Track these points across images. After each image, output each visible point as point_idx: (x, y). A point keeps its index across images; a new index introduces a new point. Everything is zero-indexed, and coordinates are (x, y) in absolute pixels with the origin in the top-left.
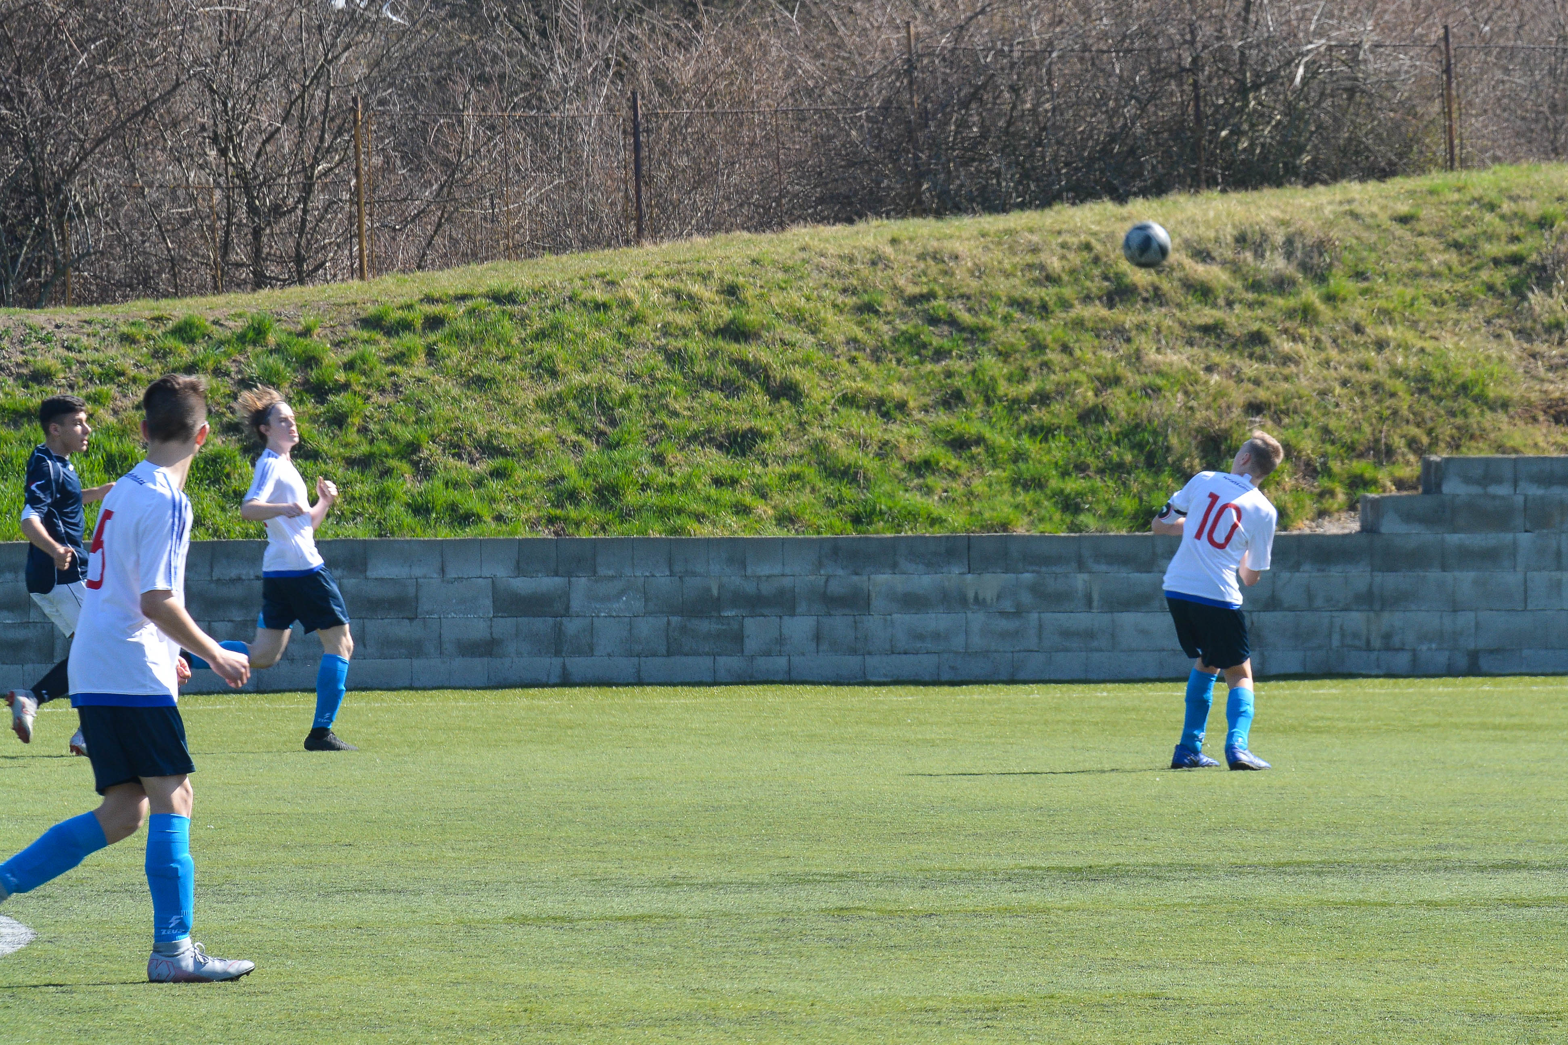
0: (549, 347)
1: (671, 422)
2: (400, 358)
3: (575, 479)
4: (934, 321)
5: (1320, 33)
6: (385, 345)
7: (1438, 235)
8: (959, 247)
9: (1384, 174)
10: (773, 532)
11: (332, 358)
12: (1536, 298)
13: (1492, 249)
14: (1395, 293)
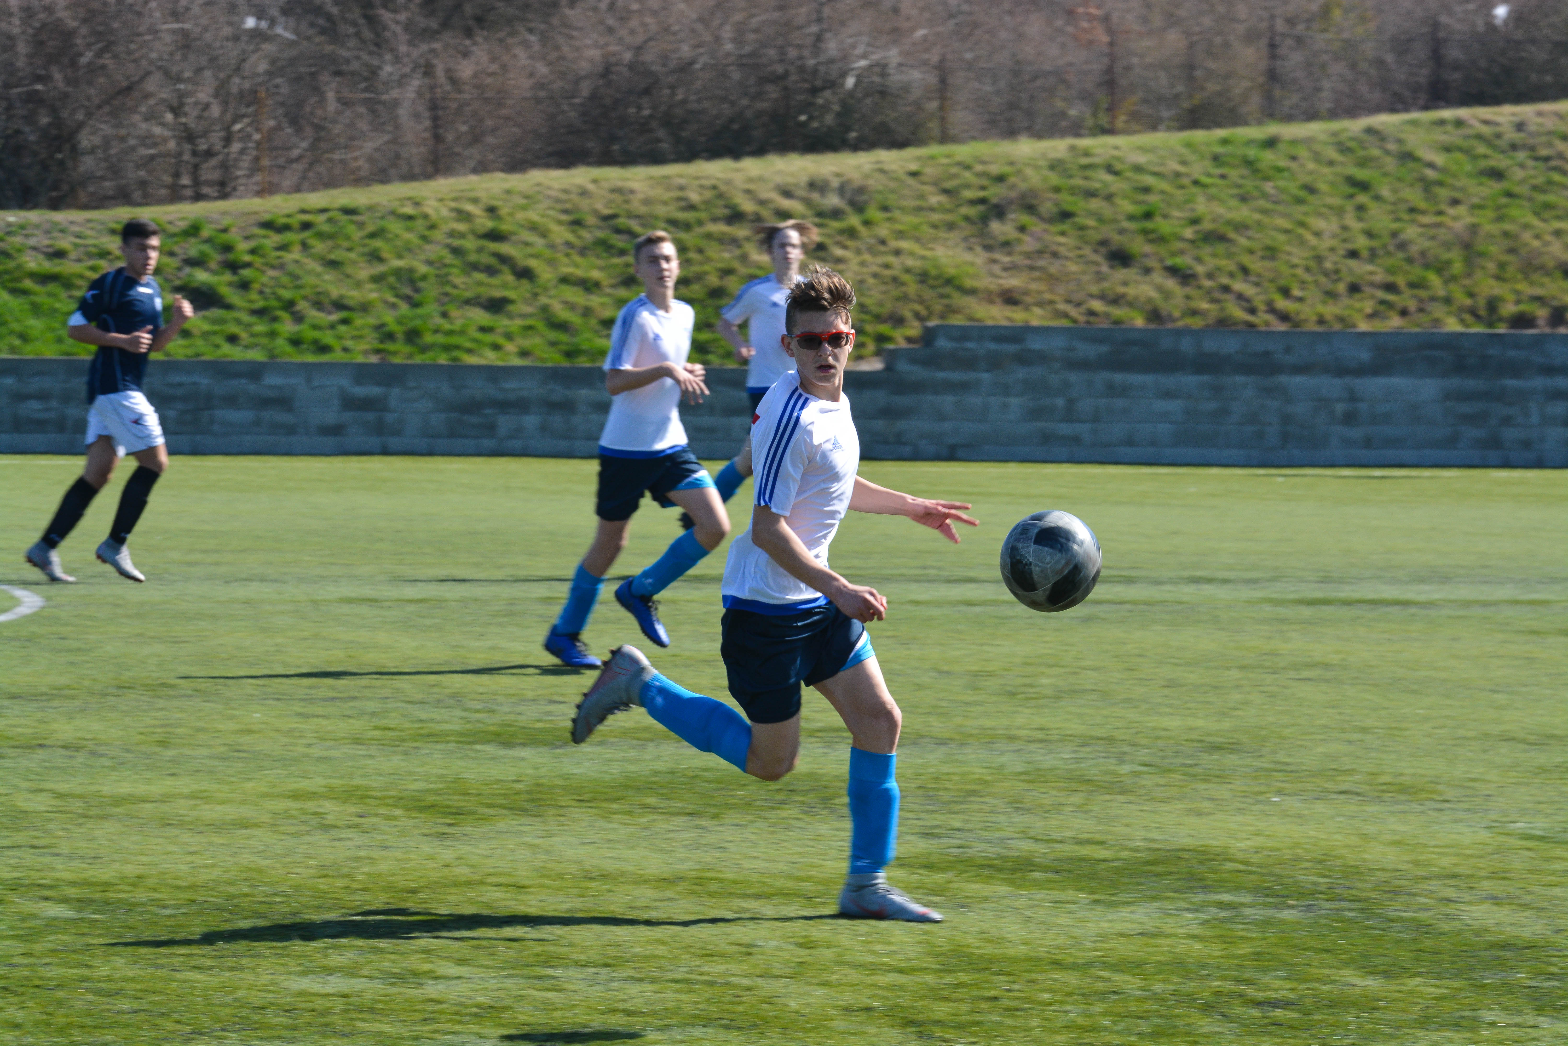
0: (377, 243)
1: (454, 292)
2: (284, 247)
3: (393, 327)
4: (618, 231)
5: (864, 56)
6: (275, 239)
7: (935, 184)
8: (635, 185)
9: (900, 145)
10: (517, 362)
11: (242, 246)
12: (995, 226)
13: (969, 194)
14: (908, 220)
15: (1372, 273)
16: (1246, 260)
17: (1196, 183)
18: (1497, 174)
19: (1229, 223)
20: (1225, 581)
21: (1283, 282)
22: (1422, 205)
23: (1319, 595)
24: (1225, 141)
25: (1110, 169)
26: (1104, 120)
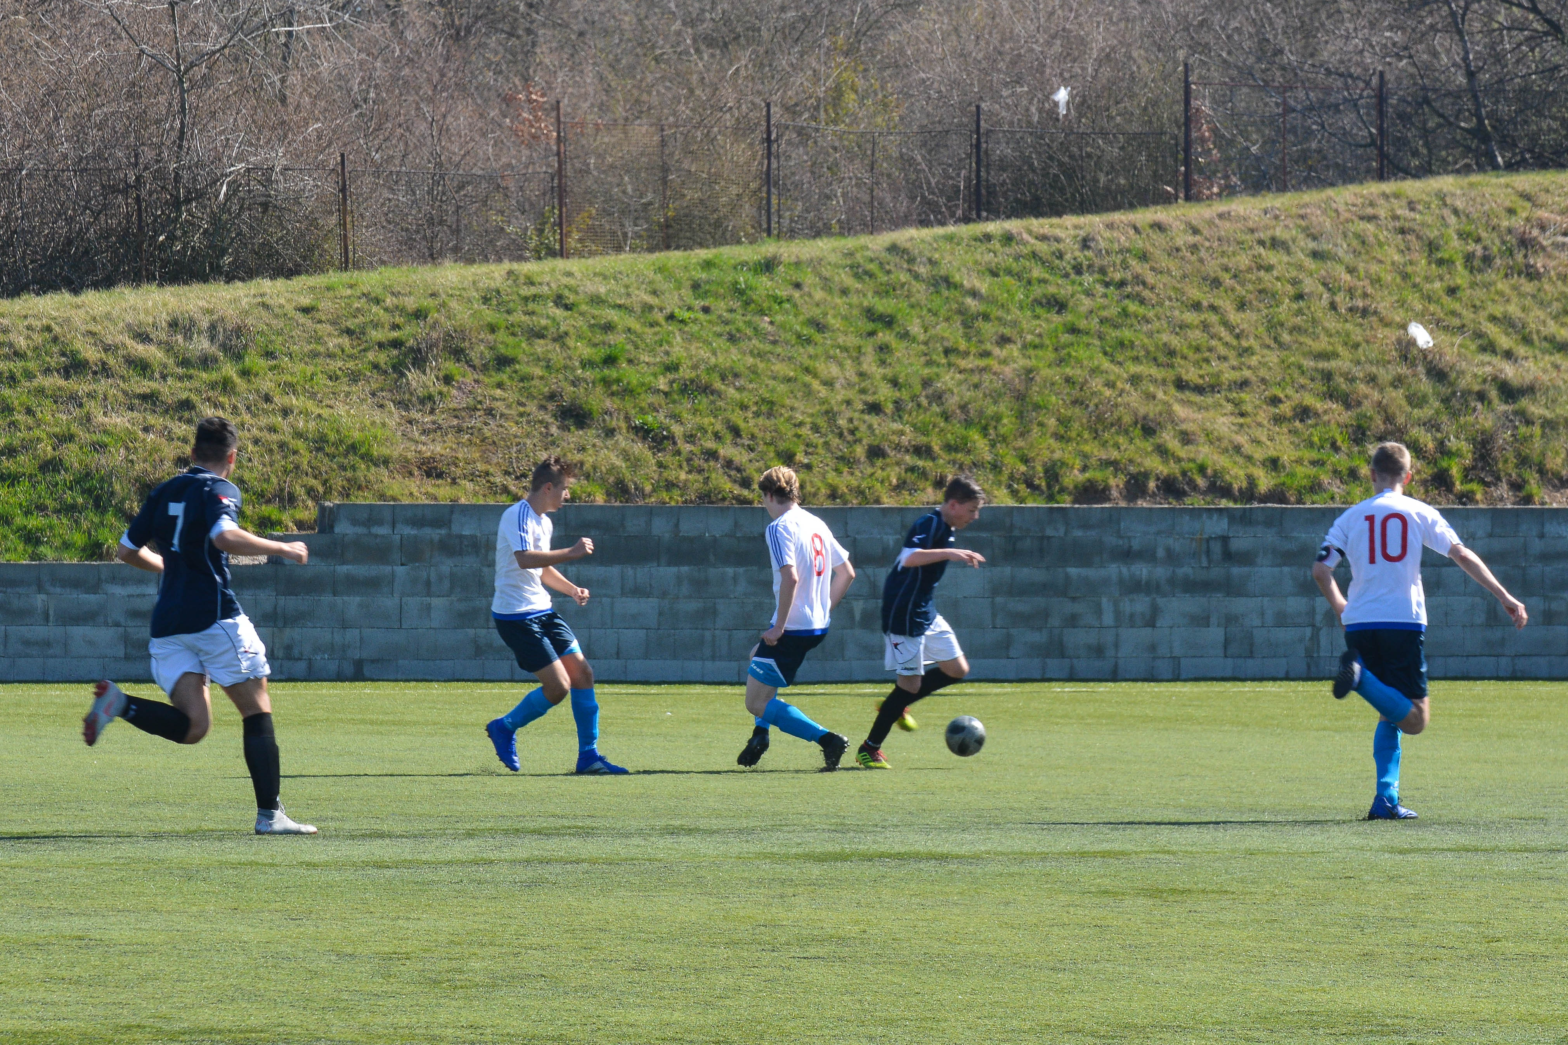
5: (240, 158)
7: (333, 323)
9: (290, 273)
12: (412, 376)
13: (377, 335)
14: (298, 370)
15: (902, 433)
16: (737, 418)
17: (671, 317)
18: (1059, 305)
19: (711, 369)
20: (712, 832)
21: (782, 446)
22: (963, 345)
23: (830, 848)
24: (708, 265)
25: (559, 301)
26: (552, 238)
